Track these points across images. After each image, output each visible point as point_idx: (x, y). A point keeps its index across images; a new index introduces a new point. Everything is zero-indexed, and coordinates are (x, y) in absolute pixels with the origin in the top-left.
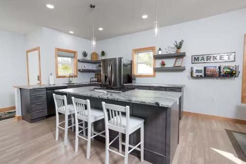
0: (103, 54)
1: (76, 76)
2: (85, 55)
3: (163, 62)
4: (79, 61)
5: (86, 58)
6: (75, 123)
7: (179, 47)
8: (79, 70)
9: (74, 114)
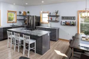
0: (28, 12)
1: (16, 22)
2: (20, 13)
3: (51, 18)
4: (17, 15)
5: (20, 14)
6: (14, 41)
7: (57, 13)
8: (17, 19)
9: (14, 38)
